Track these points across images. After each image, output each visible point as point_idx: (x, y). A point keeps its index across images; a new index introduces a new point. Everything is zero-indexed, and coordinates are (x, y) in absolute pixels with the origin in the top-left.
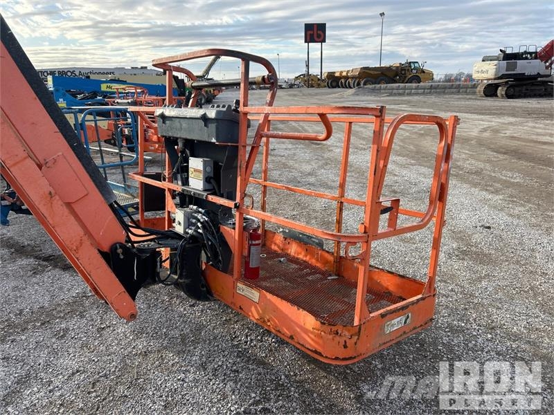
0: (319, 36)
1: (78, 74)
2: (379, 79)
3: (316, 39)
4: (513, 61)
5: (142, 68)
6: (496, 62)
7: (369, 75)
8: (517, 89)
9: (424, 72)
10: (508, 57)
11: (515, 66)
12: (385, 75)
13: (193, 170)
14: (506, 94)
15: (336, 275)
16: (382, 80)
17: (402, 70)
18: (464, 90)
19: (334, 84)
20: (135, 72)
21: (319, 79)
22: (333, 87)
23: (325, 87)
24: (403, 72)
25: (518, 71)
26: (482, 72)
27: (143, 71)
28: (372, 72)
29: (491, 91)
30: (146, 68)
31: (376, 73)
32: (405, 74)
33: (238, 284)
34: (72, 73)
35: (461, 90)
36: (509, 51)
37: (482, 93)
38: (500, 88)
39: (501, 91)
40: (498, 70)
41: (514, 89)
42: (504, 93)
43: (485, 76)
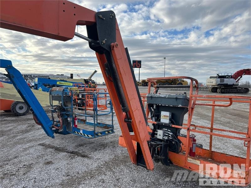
0: (138, 65)
1: (33, 76)
2: (165, 83)
3: (137, 66)
4: (222, 79)
5: (61, 75)
6: (216, 79)
7: (161, 82)
8: (225, 90)
9: (184, 81)
10: (220, 77)
11: (223, 81)
12: (167, 82)
13: (163, 116)
14: (221, 91)
15: (211, 159)
16: (166, 84)
17: (174, 80)
18: (203, 89)
19: (145, 85)
20: (58, 76)
21: (138, 83)
22: (145, 86)
23: (141, 85)
24: (175, 81)
25: (225, 83)
26: (210, 82)
27: (61, 76)
28: (162, 81)
29: (214, 90)
30: (63, 75)
31: (164, 81)
32: (176, 82)
33: (188, 158)
34: (30, 76)
35: (201, 89)
36: (220, 75)
37: (211, 91)
38: (218, 89)
39: (218, 90)
40: (217, 82)
41: (224, 90)
42: (220, 91)
43: (211, 84)
